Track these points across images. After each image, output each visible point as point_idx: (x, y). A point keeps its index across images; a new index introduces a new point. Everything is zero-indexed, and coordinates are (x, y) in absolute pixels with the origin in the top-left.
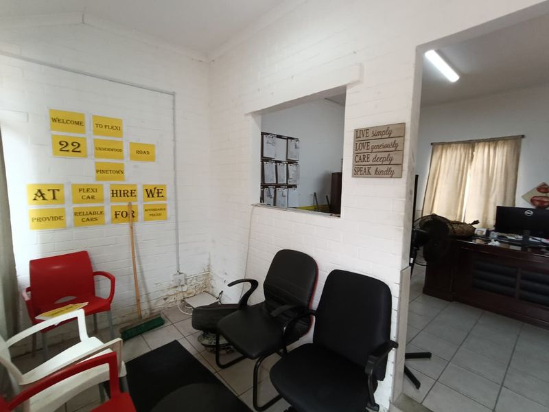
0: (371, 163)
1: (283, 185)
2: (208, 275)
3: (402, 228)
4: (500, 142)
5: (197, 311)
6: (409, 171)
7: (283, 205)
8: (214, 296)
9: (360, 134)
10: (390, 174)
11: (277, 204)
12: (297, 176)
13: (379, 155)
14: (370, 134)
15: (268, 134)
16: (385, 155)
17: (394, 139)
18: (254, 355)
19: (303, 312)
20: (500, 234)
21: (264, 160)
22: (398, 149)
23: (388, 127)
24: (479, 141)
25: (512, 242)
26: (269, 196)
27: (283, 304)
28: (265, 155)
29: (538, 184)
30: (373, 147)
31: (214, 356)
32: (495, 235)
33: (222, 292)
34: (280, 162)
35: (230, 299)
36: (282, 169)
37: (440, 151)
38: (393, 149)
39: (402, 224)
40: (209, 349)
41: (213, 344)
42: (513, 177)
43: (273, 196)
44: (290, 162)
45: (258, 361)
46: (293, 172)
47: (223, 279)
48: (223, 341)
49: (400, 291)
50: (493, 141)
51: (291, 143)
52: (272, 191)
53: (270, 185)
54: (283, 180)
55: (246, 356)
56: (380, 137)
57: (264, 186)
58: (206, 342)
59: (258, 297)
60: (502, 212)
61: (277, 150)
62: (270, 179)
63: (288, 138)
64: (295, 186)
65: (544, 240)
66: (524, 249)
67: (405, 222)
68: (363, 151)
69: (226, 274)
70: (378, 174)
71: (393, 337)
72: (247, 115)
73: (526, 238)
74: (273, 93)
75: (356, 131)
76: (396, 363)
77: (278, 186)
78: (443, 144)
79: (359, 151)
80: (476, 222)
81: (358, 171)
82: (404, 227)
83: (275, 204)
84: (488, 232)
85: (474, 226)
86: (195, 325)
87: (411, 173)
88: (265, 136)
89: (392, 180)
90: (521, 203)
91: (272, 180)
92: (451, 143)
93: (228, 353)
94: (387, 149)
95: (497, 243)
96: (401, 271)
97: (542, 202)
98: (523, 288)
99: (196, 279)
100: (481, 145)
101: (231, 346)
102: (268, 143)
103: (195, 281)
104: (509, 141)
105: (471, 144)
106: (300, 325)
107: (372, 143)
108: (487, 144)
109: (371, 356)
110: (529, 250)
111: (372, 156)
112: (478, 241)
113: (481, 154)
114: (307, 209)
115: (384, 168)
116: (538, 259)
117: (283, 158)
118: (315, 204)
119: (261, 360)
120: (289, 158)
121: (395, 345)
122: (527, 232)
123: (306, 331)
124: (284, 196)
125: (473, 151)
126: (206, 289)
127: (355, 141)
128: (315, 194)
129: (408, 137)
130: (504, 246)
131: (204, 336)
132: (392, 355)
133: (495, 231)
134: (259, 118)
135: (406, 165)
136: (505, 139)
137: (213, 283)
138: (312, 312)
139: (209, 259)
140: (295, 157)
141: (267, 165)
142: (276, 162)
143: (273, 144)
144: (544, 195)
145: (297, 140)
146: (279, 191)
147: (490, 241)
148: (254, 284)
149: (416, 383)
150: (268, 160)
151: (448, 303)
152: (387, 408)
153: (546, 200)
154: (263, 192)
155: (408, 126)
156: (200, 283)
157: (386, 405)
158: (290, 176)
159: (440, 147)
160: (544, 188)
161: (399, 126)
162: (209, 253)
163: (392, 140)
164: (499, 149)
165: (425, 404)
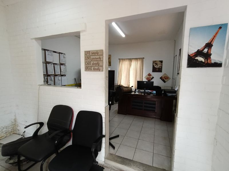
0: (92, 65)
1: (59, 75)
2: (15, 124)
3: (105, 91)
4: (138, 60)
5: (5, 146)
6: (105, 69)
7: (59, 84)
8: (19, 135)
9: (87, 53)
10: (99, 70)
11: (56, 84)
12: (66, 71)
13: (95, 62)
14: (91, 53)
15: (48, 50)
16: (97, 62)
17: (100, 56)
18: (40, 160)
19: (67, 132)
20: (139, 90)
21: (46, 63)
22: (101, 60)
23: (97, 51)
24: (133, 59)
25: (142, 92)
26: (51, 80)
27: (56, 130)
28: (47, 60)
29: (148, 73)
30: (92, 59)
31: (17, 167)
32: (137, 90)
33: (25, 131)
34: (56, 64)
35: (30, 134)
36: (57, 68)
37: (121, 62)
38: (99, 60)
39: (104, 89)
40: (15, 164)
41: (16, 161)
42: (142, 71)
43: (53, 80)
44: (62, 64)
45: (42, 162)
46: (63, 69)
47: (25, 125)
48: (22, 158)
49: (105, 115)
50: (136, 59)
51: (61, 55)
52: (53, 78)
53: (52, 75)
54: (58, 73)
55: (36, 162)
56: (94, 55)
57: (47, 75)
58: (12, 161)
59: (45, 130)
60: (139, 83)
61: (54, 58)
62: (51, 71)
63: (59, 53)
64: (65, 75)
65: (149, 91)
66: (144, 94)
67: (105, 89)
68: (88, 60)
69: (26, 122)
70: (95, 70)
71: (104, 133)
72: (32, 39)
73: (145, 91)
74: (45, 30)
75: (85, 52)
76: (105, 143)
77: (55, 75)
78: (122, 59)
79: (87, 60)
80: (132, 87)
81: (87, 69)
82: (105, 90)
83: (55, 84)
84: (136, 90)
85: (132, 88)
86: (4, 154)
87: (107, 70)
88: (46, 51)
89: (99, 72)
90: (145, 80)
92: (124, 59)
93: (27, 163)
94: (97, 60)
95: (137, 93)
96: (105, 108)
97: (149, 79)
98: (145, 107)
99: (6, 128)
100: (133, 60)
101: (28, 159)
102: (48, 54)
103: (5, 129)
104: (141, 60)
105: (130, 60)
106: (66, 138)
107: (92, 57)
108: (135, 60)
109: (94, 144)
110: (146, 94)
111: (92, 62)
112: (133, 93)
113: (134, 63)
114: (72, 86)
115: (97, 67)
116: (149, 97)
117: (58, 62)
118: (76, 83)
119: (44, 161)
120: (61, 62)
121: (104, 136)
122: (145, 89)
123: (69, 140)
124: (59, 80)
125: (131, 62)
126: (14, 132)
127: (85, 56)
128: (75, 78)
129: (104, 55)
130: (140, 94)
131: (10, 159)
132: (104, 140)
133: (137, 89)
134: (40, 42)
135: (104, 66)
136: (139, 59)
137: (18, 128)
138: (71, 131)
139: (15, 116)
140: (64, 62)
141: (48, 65)
142: (54, 64)
143: (52, 55)
144: (149, 77)
145: (65, 54)
146: (56, 78)
147: (136, 93)
148: (42, 124)
149: (114, 147)
150: (49, 63)
151: (125, 115)
152: (104, 161)
153: (150, 78)
154: (47, 79)
155: (104, 51)
156: (10, 129)
157: (103, 160)
158: (62, 71)
159: (122, 60)
160: (149, 75)
161: (101, 51)
162: (15, 113)
163: (99, 56)
164: (138, 62)
165: (117, 154)
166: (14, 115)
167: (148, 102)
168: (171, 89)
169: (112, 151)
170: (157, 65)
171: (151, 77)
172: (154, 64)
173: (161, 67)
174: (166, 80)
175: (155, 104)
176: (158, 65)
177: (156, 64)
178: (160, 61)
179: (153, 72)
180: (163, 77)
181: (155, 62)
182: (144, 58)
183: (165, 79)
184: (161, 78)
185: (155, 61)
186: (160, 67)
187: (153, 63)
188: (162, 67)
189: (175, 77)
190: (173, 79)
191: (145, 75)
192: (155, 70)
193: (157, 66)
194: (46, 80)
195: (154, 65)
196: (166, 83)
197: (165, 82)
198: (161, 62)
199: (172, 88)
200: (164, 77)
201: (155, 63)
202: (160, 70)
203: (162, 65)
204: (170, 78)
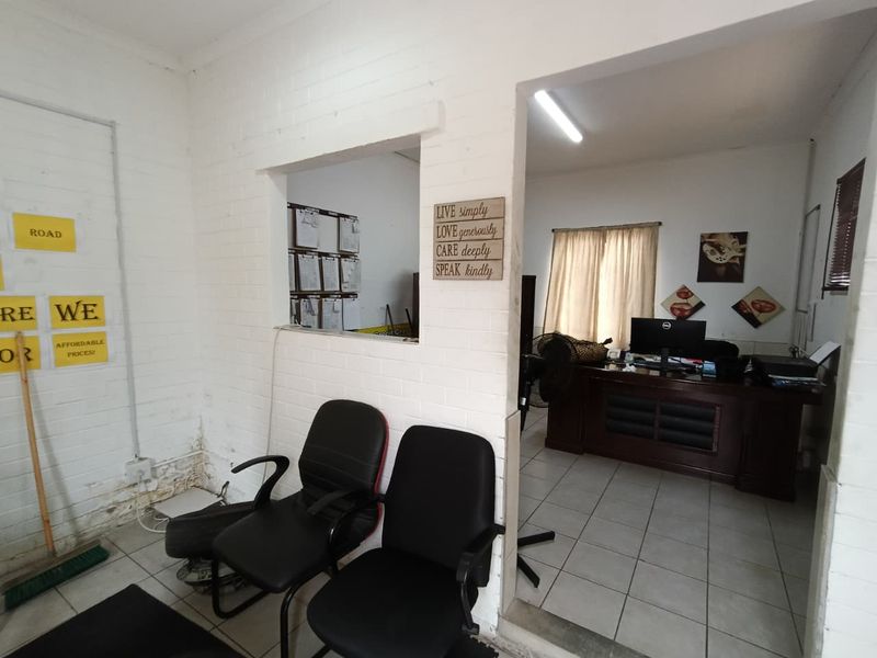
0: (460, 257)
1: (333, 293)
2: (199, 455)
3: (506, 355)
4: (635, 230)
5: (175, 525)
6: (512, 269)
7: (334, 327)
8: (212, 492)
9: (442, 211)
10: (486, 274)
11: (324, 325)
12: (358, 277)
13: (472, 245)
14: (458, 213)
15: (304, 208)
16: (479, 245)
17: (492, 221)
18: (280, 585)
19: (364, 499)
20: (638, 355)
21: (297, 251)
22: (497, 236)
23: (482, 202)
24: (611, 228)
25: (650, 366)
26: (310, 311)
27: (330, 490)
28: (300, 243)
29: (677, 287)
30: (463, 233)
31: (210, 599)
32: (630, 357)
33: (228, 483)
34: (327, 255)
35: (243, 494)
36: (331, 266)
37: (563, 241)
38: (490, 236)
39: (505, 348)
40: (202, 589)
41: (207, 578)
42: (651, 277)
43: (316, 312)
44: (345, 255)
45: (287, 596)
46: (350, 272)
47: (227, 460)
48: (225, 571)
49: (507, 449)
50: (627, 229)
51: (345, 223)
52: (315, 303)
53: (312, 293)
54: (333, 285)
55: (267, 590)
56: (471, 217)
57: (299, 294)
58: (194, 577)
59: (291, 484)
60: (637, 324)
61: (320, 235)
62: (310, 283)
63: (339, 216)
64: (355, 295)
65: (684, 361)
66: (663, 373)
67: (509, 346)
68: (447, 239)
69: (233, 451)
70: (471, 274)
71: (499, 519)
72: (260, 172)
73: (664, 359)
74: (303, 138)
75: (437, 207)
76: (504, 556)
77: (324, 295)
78: (567, 231)
79: (442, 239)
80: (609, 341)
81: (442, 270)
82: (509, 353)
83: (320, 326)
84: (623, 354)
85: (606, 346)
86: (172, 551)
87: (516, 273)
88: (298, 211)
89: (489, 282)
90: (662, 313)
91: (314, 285)
92: (577, 230)
93: (237, 589)
94: (482, 236)
95: (633, 369)
96: (507, 419)
97: (682, 310)
98: (664, 426)
99: (176, 467)
100: (614, 233)
101: (242, 578)
102: (304, 222)
103: (173, 470)
104: (646, 230)
105: (601, 232)
106: (361, 520)
107: (461, 227)
108: (620, 232)
109: (466, 553)
110: (669, 375)
111: (461, 246)
112: (612, 368)
113: (615, 245)
114: (376, 332)
115: (478, 265)
116: (680, 385)
117: (332, 249)
118: (389, 323)
119: (293, 592)
120: (342, 248)
121: (501, 530)
122: (666, 350)
123: (371, 530)
124: (337, 312)
125: (605, 241)
126: (196, 482)
127: (435, 223)
128: (388, 306)
129: (509, 218)
130: (643, 371)
131: (190, 568)
132: (498, 544)
133: (631, 351)
134: (283, 179)
135: (507, 261)
136: (640, 226)
137: (209, 470)
138: (380, 498)
139: (200, 428)
140: (353, 247)
141: (304, 260)
142: (320, 254)
143: (314, 224)
144: (685, 301)
145: (355, 219)
146: (327, 303)
147: (624, 366)
148: (282, 463)
149: (534, 579)
150: (305, 251)
151: (577, 456)
152: (496, 625)
153: (687, 308)
154: (298, 306)
155: (509, 202)
156: (185, 472)
157: (494, 620)
158: (345, 278)
159: (564, 234)
160: (684, 293)
161: (497, 202)
162: (201, 417)
163: (488, 223)
164: (635, 240)
165: (546, 607)
166: (198, 425)
167: (678, 406)
168: (789, 354)
169: (527, 591)
170: (721, 252)
171: (693, 302)
172: (707, 248)
173: (737, 261)
174: (761, 317)
175: (711, 420)
176: (726, 250)
177: (718, 248)
178: (735, 235)
179: (699, 281)
180: (749, 304)
181: (709, 240)
182: (660, 224)
183: (756, 313)
184: (738, 307)
185: (712, 236)
186: (734, 258)
187: (702, 244)
188: (742, 259)
189: (812, 303)
190: (797, 309)
191: (664, 293)
192: (707, 272)
193: (718, 255)
194: (295, 312)
195: (708, 253)
196: (761, 328)
197: (755, 323)
198: (742, 237)
199: (794, 353)
200: (753, 303)
201: (711, 244)
202: (733, 273)
203: (744, 250)
204: (782, 309)
